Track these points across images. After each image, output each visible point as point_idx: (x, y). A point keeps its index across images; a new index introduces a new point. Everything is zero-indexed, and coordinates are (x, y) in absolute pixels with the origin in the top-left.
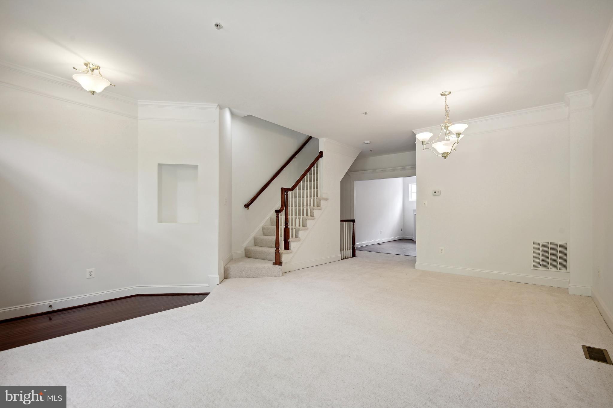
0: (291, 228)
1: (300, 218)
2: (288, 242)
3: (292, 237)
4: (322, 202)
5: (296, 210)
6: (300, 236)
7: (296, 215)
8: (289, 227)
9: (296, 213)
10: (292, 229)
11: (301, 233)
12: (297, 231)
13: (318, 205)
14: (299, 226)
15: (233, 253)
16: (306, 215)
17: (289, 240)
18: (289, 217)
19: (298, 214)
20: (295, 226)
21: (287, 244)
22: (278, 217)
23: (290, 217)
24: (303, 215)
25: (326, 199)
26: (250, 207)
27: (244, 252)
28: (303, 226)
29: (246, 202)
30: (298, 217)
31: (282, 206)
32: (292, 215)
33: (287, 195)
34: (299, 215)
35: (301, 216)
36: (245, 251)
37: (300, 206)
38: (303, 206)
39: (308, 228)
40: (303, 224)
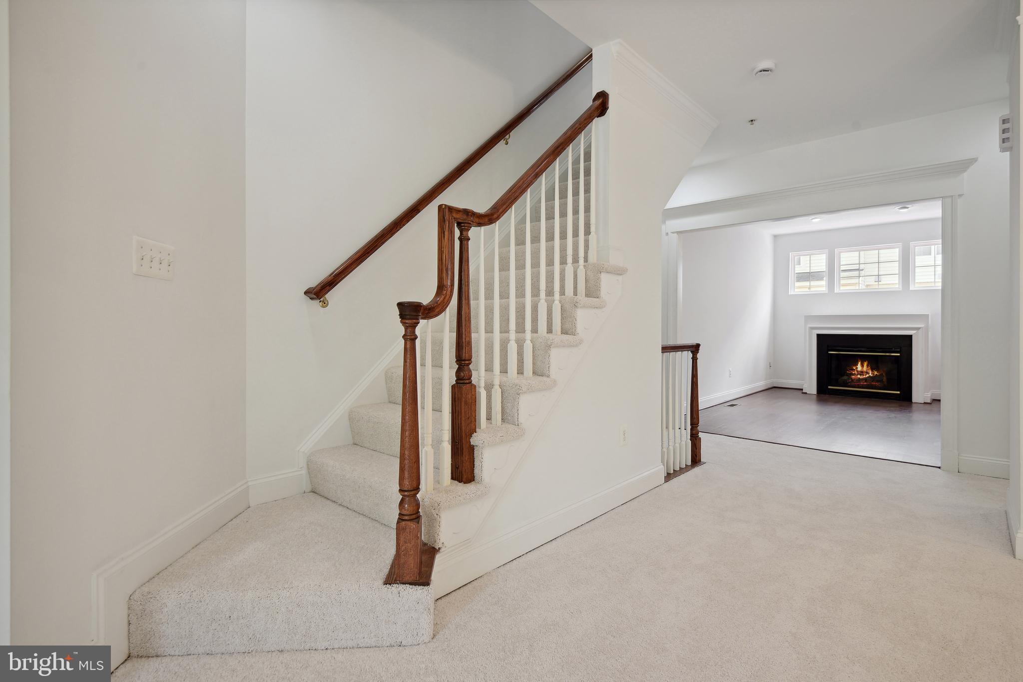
0: (482, 384)
1: (524, 341)
2: (472, 449)
3: (489, 418)
4: (606, 281)
5: (505, 310)
6: (523, 418)
7: (505, 330)
8: (474, 380)
9: (505, 320)
10: (489, 388)
11: (526, 405)
12: (510, 397)
13: (592, 292)
14: (520, 372)
15: (250, 484)
16: (545, 330)
17: (475, 440)
18: (473, 335)
19: (513, 326)
20: (504, 371)
21: (466, 457)
22: (410, 338)
23: (479, 338)
24: (535, 330)
25: (619, 272)
26: (332, 296)
27: (304, 472)
28: (535, 373)
29: (315, 280)
30: (513, 335)
31: (441, 287)
32: (489, 330)
33: (464, 240)
34: (520, 329)
35: (528, 335)
36: (308, 468)
37: (521, 294)
38: (536, 293)
39: (555, 382)
40: (534, 364)
